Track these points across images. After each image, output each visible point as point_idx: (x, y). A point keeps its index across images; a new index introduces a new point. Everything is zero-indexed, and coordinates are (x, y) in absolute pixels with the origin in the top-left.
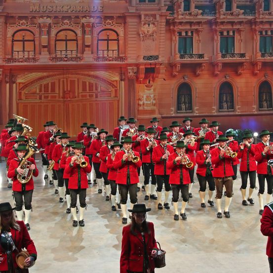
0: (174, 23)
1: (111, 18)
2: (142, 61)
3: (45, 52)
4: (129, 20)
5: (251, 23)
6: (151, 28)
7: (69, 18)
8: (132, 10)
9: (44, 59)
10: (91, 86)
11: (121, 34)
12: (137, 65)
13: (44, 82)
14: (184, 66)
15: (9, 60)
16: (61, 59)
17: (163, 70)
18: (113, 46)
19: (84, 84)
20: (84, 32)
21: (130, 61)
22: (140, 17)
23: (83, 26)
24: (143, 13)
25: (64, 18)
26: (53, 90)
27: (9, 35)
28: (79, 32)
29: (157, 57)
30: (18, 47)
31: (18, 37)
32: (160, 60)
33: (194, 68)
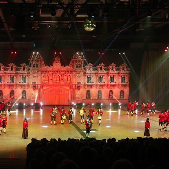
0: (86, 73)
1: (69, 72)
2: (77, 84)
3: (51, 81)
4: (73, 72)
5: (107, 73)
6: (79, 75)
7: (58, 72)
8: (74, 70)
9: (51, 83)
10: (62, 90)
11: (71, 76)
12: (75, 85)
13: (50, 89)
14: (88, 85)
15: (42, 83)
16: (55, 83)
17: (83, 86)
18: (69, 79)
19: (60, 90)
20: (61, 76)
21: (73, 84)
22: (76, 71)
23: (61, 74)
24: (77, 71)
25: (56, 72)
26: (52, 91)
27: (42, 76)
28: (60, 75)
29: (81, 83)
30: (44, 79)
31: (44, 77)
32: (82, 84)
33: (91, 86)
